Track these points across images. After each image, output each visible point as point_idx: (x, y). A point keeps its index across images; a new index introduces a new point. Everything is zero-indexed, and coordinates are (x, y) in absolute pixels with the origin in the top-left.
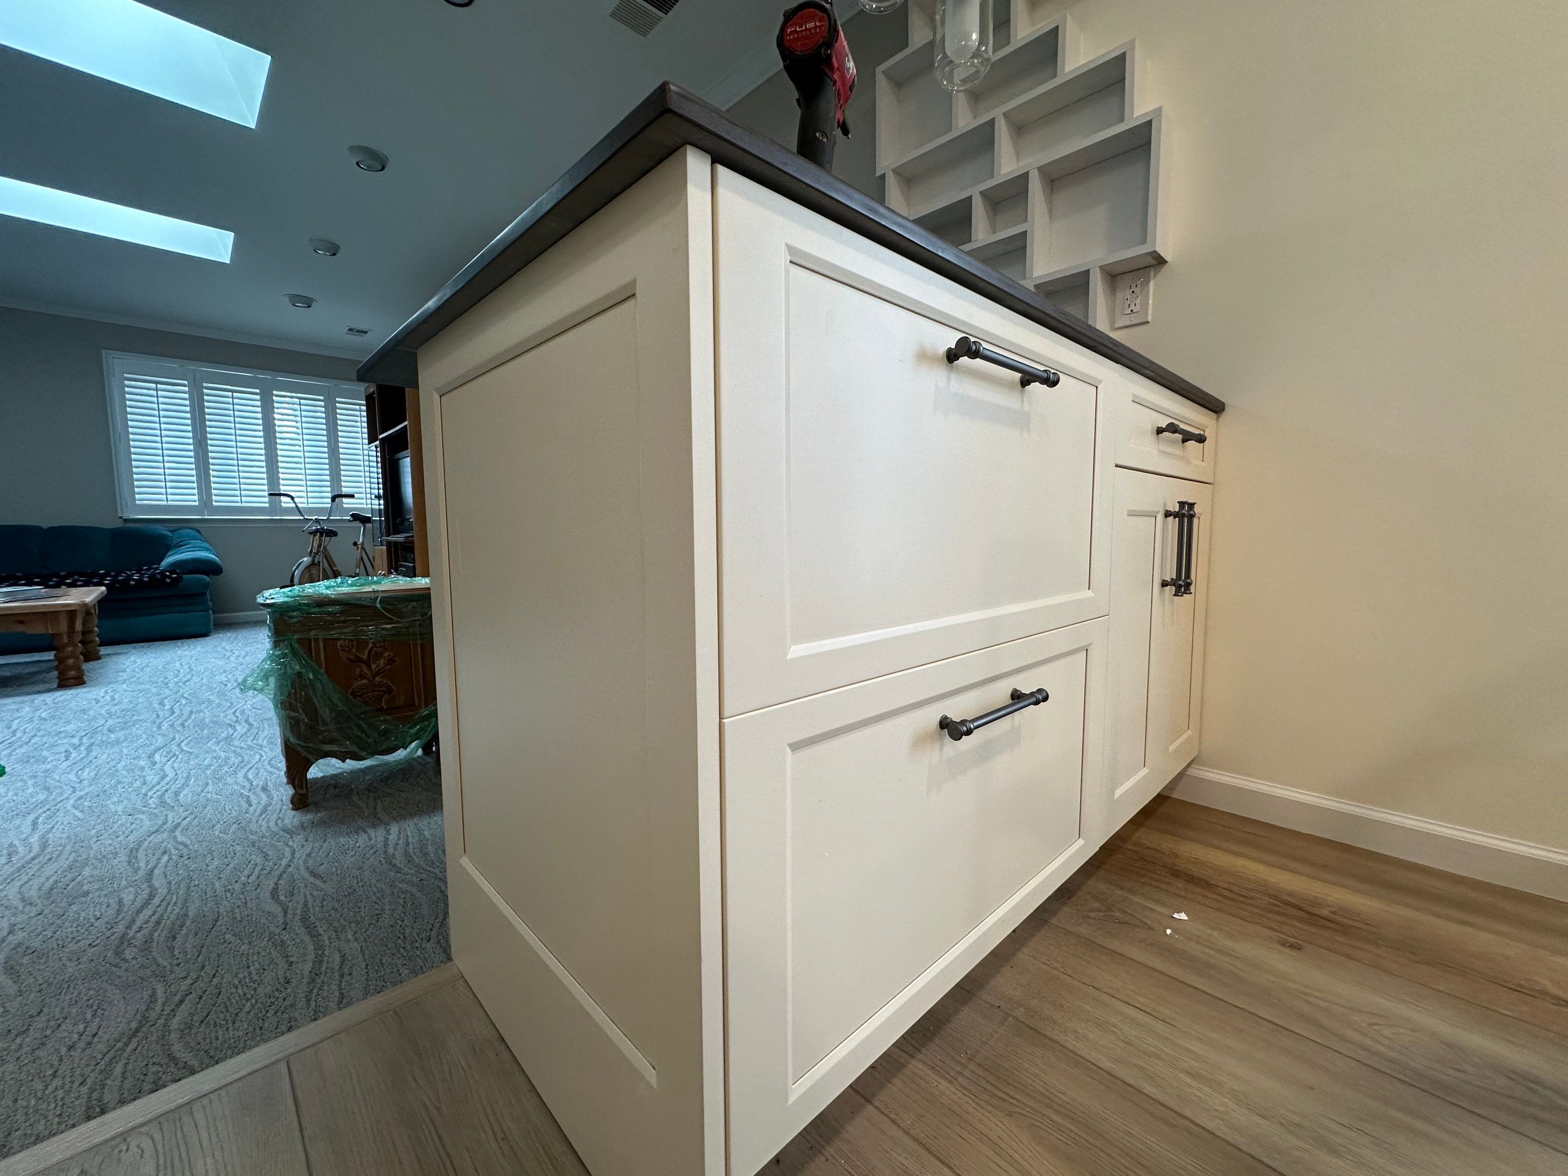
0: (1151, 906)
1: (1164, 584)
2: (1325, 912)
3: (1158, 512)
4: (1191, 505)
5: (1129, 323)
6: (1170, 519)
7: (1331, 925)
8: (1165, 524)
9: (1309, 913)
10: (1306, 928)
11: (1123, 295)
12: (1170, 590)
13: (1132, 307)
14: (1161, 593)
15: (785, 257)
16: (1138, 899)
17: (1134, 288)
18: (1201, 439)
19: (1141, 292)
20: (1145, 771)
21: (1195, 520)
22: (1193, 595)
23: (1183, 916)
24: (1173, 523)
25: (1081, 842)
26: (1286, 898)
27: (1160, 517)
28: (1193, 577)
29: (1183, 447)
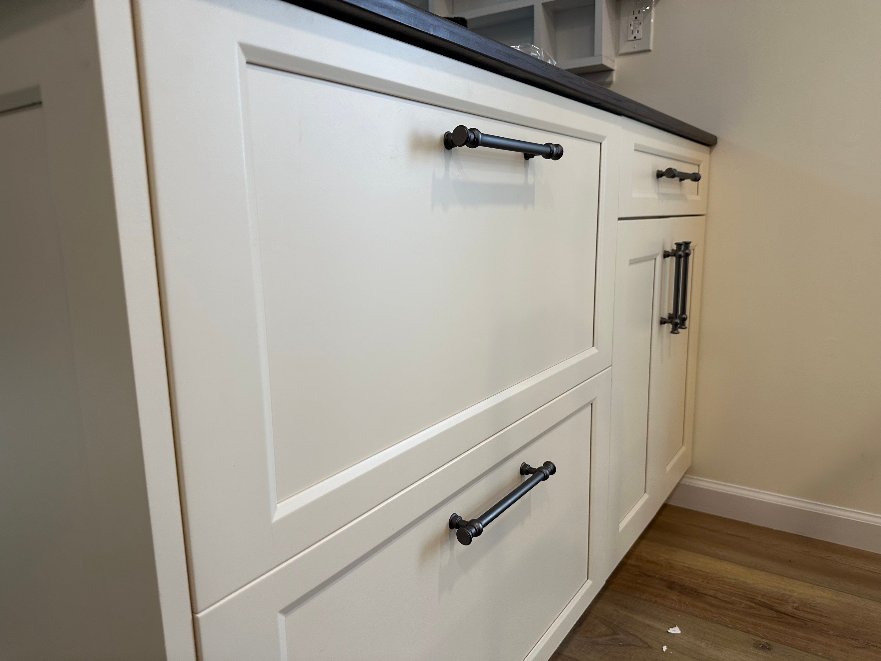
0: (651, 623)
1: (662, 322)
2: (789, 609)
3: (657, 255)
4: (687, 244)
5: (633, 50)
6: (668, 259)
7: (793, 621)
8: (663, 264)
9: (777, 611)
10: (775, 627)
11: (626, 20)
12: (668, 327)
13: (635, 34)
14: (660, 331)
15: (239, 58)
16: (639, 618)
17: (636, 14)
18: (696, 178)
19: (644, 19)
20: (646, 497)
21: (691, 258)
22: (687, 330)
23: (676, 630)
24: (671, 261)
25: (589, 582)
26: (759, 598)
27: (659, 258)
28: (687, 312)
29: (681, 185)
